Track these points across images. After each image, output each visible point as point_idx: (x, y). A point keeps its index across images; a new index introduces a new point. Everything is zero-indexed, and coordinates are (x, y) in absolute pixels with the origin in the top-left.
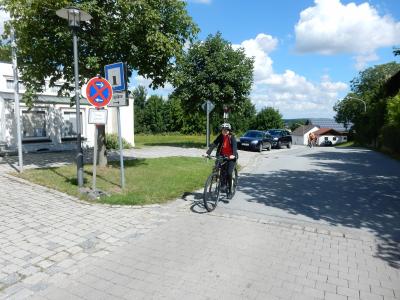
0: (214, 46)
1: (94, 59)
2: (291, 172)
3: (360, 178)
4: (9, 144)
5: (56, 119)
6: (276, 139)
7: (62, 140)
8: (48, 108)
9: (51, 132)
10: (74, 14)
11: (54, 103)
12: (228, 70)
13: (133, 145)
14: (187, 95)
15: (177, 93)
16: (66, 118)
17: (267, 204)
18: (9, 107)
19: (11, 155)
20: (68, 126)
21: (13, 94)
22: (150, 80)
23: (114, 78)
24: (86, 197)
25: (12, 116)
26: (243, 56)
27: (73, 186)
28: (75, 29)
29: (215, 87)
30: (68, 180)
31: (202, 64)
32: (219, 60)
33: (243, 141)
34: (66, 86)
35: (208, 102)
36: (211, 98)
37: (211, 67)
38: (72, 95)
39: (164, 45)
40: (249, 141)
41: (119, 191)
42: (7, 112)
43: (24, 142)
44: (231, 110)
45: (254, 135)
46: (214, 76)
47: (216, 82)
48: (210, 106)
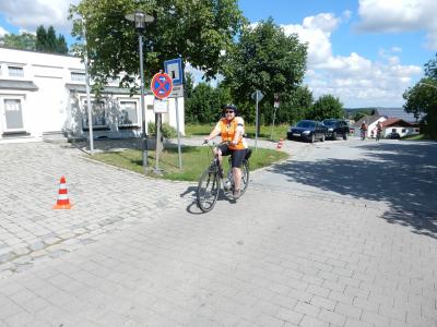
0: (265, 33)
1: (154, 55)
2: (337, 160)
3: (405, 166)
4: (74, 131)
5: (113, 108)
6: (332, 129)
7: (120, 128)
8: (106, 98)
9: (109, 120)
10: (140, 17)
11: (112, 94)
12: (280, 57)
13: (184, 134)
14: (236, 85)
15: (227, 82)
16: (123, 107)
17: (304, 183)
18: (74, 97)
19: (77, 141)
20: (124, 115)
21: (84, 86)
22: (203, 73)
23: (173, 73)
24: (151, 174)
25: (76, 105)
26: (296, 42)
27: (139, 167)
28: (141, 30)
29: (265, 76)
30: (133, 162)
31: (253, 52)
32: (271, 46)
33: (294, 131)
34: (126, 78)
35: (258, 92)
36: (261, 88)
37: (262, 54)
38: (132, 85)
39: (217, 40)
40: (300, 132)
41: (177, 171)
42: (73, 101)
43: (94, 130)
44: (282, 100)
45: (306, 126)
46: (265, 65)
47: (267, 70)
48: (259, 96)
